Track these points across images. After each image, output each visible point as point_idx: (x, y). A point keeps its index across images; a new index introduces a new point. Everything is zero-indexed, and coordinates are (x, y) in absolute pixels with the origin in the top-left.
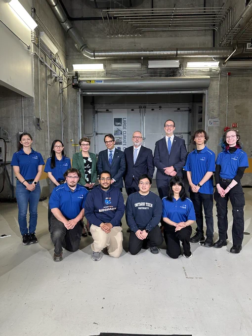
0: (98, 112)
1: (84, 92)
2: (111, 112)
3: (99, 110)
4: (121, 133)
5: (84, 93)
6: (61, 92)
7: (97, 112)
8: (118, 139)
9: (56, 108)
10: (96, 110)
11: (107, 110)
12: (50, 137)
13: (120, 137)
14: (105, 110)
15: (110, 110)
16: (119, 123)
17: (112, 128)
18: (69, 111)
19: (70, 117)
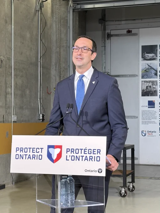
0: (112, 36)
1: (78, 4)
2: (135, 34)
3: (113, 33)
4: (156, 74)
5: (79, 6)
6: (38, 8)
7: (109, 36)
8: (150, 84)
9: (28, 35)
10: (109, 31)
11: (129, 32)
12: (16, 84)
13: (153, 82)
14: (125, 32)
15: (134, 31)
16: (151, 55)
17: (139, 64)
18: (54, 38)
19: (54, 48)
